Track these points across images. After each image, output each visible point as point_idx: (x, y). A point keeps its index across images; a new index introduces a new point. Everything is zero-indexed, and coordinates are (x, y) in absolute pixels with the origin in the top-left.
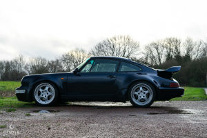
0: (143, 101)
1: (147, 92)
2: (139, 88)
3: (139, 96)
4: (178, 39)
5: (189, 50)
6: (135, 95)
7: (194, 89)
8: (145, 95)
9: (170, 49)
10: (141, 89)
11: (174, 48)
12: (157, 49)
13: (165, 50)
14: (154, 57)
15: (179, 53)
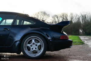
0: (35, 52)
1: (39, 44)
2: (31, 40)
3: (31, 48)
4: (67, 14)
5: (72, 18)
6: (28, 47)
7: (74, 36)
8: (37, 47)
9: (64, 18)
10: (33, 41)
11: (65, 18)
12: (57, 18)
13: (61, 18)
14: (56, 22)
15: (67, 20)
